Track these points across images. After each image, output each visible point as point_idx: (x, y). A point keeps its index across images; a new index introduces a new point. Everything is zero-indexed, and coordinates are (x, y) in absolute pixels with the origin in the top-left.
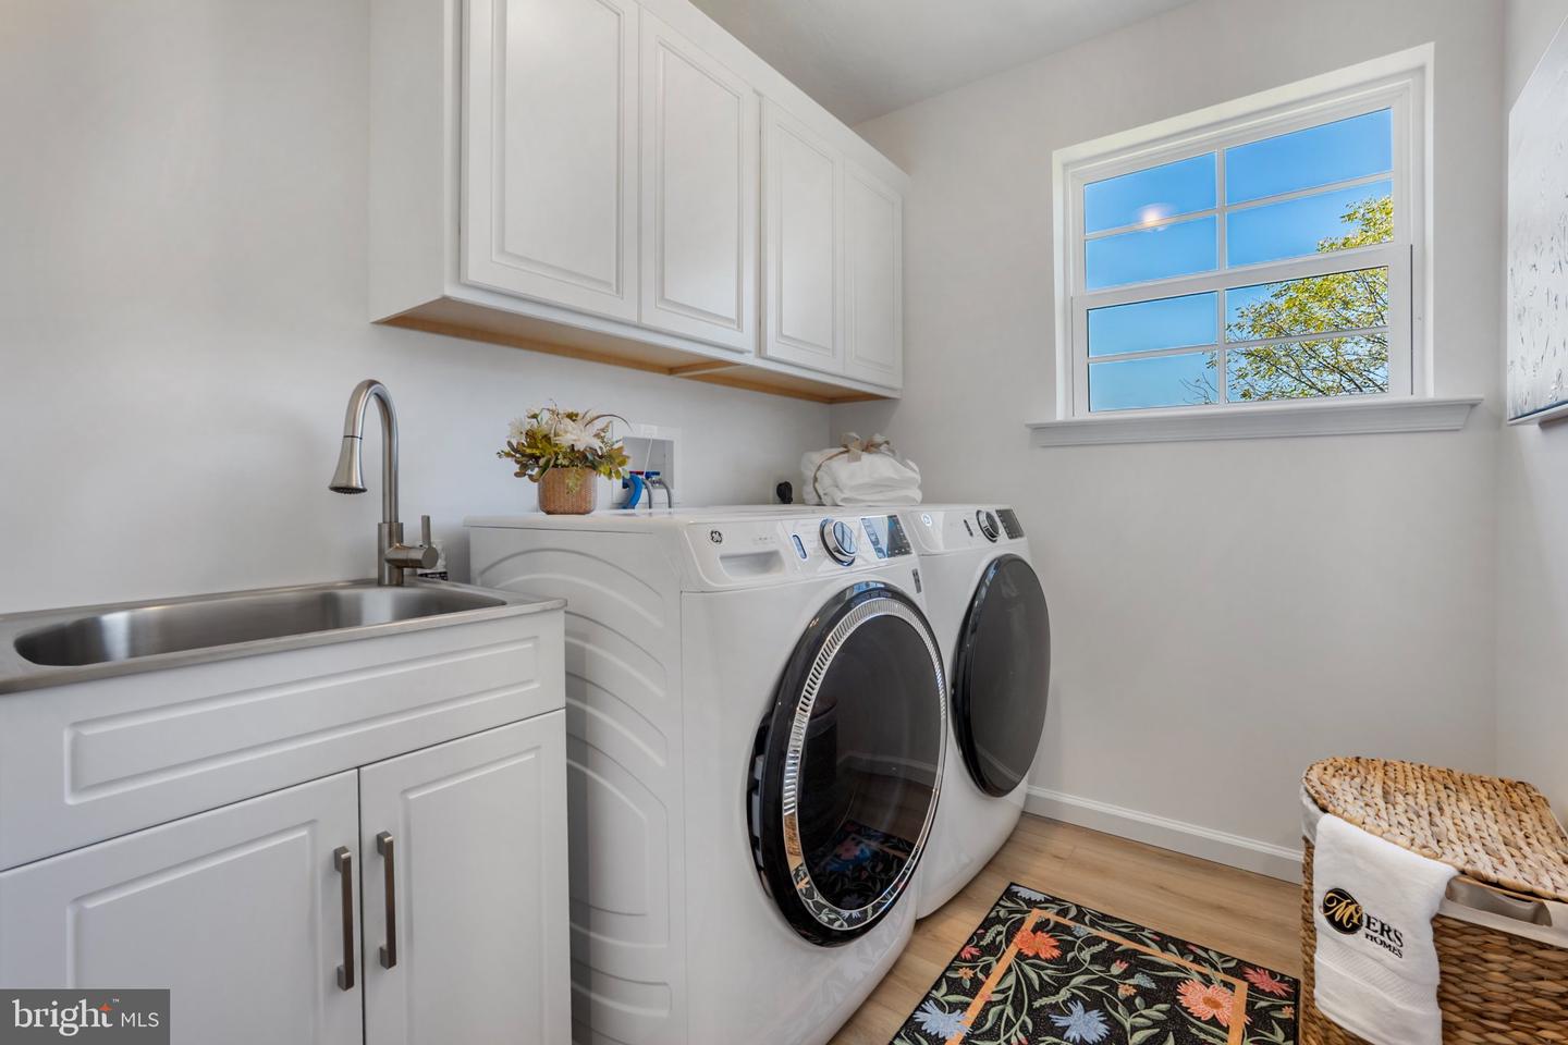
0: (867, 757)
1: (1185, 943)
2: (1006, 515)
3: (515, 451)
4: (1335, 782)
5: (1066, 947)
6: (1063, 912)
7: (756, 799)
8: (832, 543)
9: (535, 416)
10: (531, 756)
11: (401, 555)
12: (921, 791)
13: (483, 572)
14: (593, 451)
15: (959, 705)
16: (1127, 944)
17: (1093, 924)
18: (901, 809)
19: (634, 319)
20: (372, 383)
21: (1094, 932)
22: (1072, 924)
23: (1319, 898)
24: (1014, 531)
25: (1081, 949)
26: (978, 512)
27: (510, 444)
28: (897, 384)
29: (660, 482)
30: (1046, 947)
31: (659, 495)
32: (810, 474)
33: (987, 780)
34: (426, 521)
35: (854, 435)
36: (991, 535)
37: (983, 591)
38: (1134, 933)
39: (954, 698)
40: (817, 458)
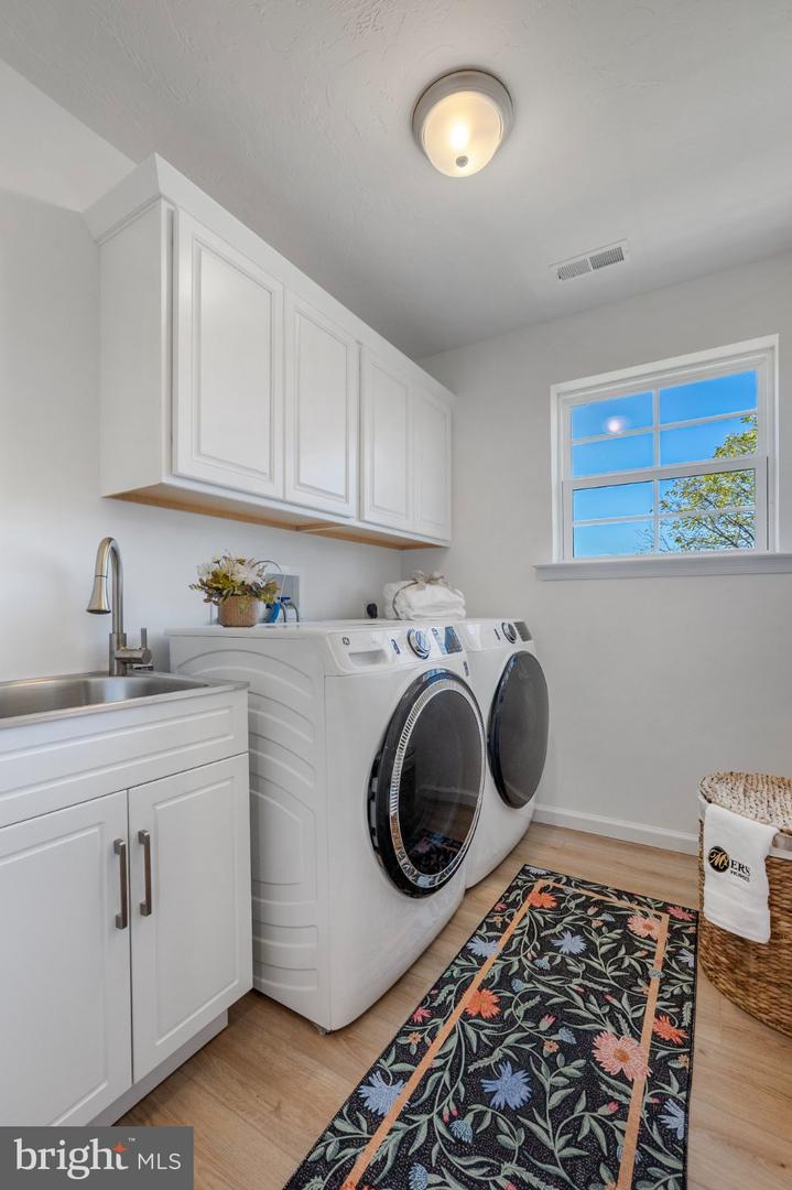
0: (433, 787)
1: (632, 895)
2: (520, 626)
3: (204, 585)
4: (717, 786)
5: (560, 901)
6: (558, 881)
7: (374, 805)
8: (414, 645)
9: (218, 562)
10: (229, 782)
11: (127, 655)
12: (467, 810)
13: (180, 666)
14: (255, 584)
15: (492, 749)
16: (597, 897)
17: (577, 886)
18: (454, 822)
19: (281, 497)
20: (110, 540)
21: (578, 891)
22: (564, 887)
23: (706, 854)
24: (525, 637)
25: (569, 901)
26: (503, 624)
27: (201, 580)
28: (449, 538)
29: (291, 604)
30: (548, 901)
31: (291, 613)
32: (390, 598)
33: (510, 798)
34: (144, 632)
35: (420, 572)
36: (512, 639)
37: (507, 676)
38: (602, 890)
39: (489, 744)
40: (395, 587)
